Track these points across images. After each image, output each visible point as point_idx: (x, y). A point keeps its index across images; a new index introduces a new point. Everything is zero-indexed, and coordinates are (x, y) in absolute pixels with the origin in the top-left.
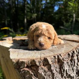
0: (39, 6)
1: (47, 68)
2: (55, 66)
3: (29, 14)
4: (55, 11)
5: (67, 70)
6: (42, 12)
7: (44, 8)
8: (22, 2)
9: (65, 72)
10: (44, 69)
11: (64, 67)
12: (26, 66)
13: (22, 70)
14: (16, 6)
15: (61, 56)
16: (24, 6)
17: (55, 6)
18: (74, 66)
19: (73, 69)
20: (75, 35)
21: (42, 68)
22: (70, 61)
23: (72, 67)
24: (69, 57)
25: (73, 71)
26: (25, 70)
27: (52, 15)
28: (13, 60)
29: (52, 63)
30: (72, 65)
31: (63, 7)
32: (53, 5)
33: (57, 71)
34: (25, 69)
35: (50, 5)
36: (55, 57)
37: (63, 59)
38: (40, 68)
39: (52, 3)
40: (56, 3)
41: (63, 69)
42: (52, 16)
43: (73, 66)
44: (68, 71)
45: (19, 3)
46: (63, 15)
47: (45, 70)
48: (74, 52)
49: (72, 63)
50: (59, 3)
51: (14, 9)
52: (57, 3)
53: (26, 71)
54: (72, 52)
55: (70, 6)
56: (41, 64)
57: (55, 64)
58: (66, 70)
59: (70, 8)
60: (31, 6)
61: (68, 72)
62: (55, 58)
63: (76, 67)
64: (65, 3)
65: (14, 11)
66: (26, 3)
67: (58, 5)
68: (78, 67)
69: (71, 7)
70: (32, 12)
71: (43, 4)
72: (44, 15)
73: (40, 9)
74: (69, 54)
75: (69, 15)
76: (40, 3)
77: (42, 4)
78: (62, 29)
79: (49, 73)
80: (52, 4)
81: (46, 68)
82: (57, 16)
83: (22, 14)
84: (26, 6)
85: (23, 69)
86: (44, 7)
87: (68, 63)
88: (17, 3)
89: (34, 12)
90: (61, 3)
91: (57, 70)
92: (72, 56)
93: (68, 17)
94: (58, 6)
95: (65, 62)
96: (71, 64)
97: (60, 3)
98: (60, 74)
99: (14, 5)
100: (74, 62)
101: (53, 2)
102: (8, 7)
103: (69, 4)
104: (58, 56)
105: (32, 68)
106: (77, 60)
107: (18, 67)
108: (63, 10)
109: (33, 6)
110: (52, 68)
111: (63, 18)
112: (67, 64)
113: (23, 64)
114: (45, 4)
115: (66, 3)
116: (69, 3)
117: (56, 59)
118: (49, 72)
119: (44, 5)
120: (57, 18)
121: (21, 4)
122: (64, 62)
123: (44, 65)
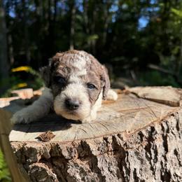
0: (103, 18)
1: (88, 163)
2: (108, 161)
3: (80, 35)
4: (139, 29)
5: (135, 169)
6: (110, 31)
7: (116, 23)
8: (66, 10)
9: (132, 174)
10: (80, 165)
11: (127, 164)
12: (39, 158)
13: (30, 166)
14: (52, 18)
15: (122, 139)
16: (69, 17)
17: (139, 17)
18: (155, 162)
19: (152, 169)
20: (170, 87)
21: (75, 164)
22: (144, 150)
23: (150, 163)
24: (142, 140)
25: (154, 174)
26: (37, 167)
27: (134, 37)
28: (12, 144)
29: (99, 152)
30: (151, 158)
31: (159, 20)
32: (136, 16)
33: (111, 172)
34: (37, 164)
35: (128, 15)
36: (105, 139)
37: (125, 144)
38: (72, 163)
39: (132, 11)
40: (142, 10)
41: (126, 168)
42: (133, 40)
43: (152, 161)
44: (138, 172)
45: (58, 11)
46: (158, 39)
47: (81, 168)
48: (153, 129)
49: (151, 154)
50: (150, 12)
51: (48, 24)
52: (144, 11)
53: (40, 170)
54: (149, 129)
55: (176, 18)
56: (73, 154)
57: (106, 155)
58: (132, 170)
59: (176, 23)
60: (86, 17)
61: (138, 175)
62: (107, 142)
63: (162, 163)
64: (163, 10)
65: (46, 28)
66: (74, 11)
67: (146, 16)
68: (166, 165)
69: (177, 21)
70: (88, 31)
71: (112, 13)
72: (115, 39)
73: (106, 26)
74: (141, 135)
75: (172, 38)
76: (106, 12)
77: (110, 14)
78: (154, 70)
79: (93, 175)
80: (133, 14)
81: (85, 165)
82: (144, 39)
83: (65, 37)
84: (73, 17)
85: (33, 165)
86: (114, 21)
87: (137, 153)
88: (53, 11)
89: (90, 31)
90: (154, 11)
91: (112, 169)
92: (151, 139)
93: (170, 43)
94: (148, 18)
95: (131, 152)
96: (147, 156)
97: (151, 10)
98: (120, 180)
99: (47, 16)
100: (156, 152)
101: (135, 8)
102: (35, 20)
103: (174, 13)
104: (114, 138)
105: (55, 163)
106: (163, 148)
107: (24, 160)
108: (160, 28)
109: (89, 17)
110: (99, 165)
111: (159, 44)
112: (135, 157)
113: (32, 154)
114: (116, 12)
115: (166, 10)
116: (174, 10)
117: (110, 145)
118: (93, 173)
119: (114, 16)
120: (143, 45)
121: (64, 13)
122: (127, 152)
123: (80, 157)
